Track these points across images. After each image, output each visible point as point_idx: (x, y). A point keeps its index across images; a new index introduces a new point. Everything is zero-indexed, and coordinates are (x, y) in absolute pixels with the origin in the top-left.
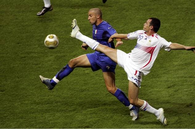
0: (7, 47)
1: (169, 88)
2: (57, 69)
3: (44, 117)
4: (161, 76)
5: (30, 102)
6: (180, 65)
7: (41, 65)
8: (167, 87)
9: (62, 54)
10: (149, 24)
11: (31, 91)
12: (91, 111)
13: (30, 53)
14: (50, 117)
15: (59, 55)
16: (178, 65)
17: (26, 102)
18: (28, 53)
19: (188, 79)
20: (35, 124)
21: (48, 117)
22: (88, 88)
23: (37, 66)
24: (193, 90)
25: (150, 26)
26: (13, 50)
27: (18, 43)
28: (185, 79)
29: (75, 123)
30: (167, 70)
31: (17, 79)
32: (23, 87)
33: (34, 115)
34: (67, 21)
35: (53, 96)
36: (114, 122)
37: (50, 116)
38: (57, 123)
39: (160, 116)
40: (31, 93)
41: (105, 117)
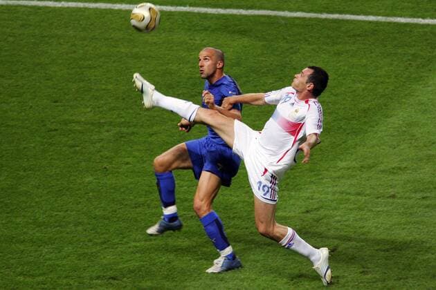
0: (31, 107)
1: (307, 212)
2: (107, 158)
3: (39, 253)
4: (303, 187)
5: (25, 220)
6: (349, 169)
7: (80, 148)
8: (304, 211)
9: (131, 130)
10: (306, 78)
11: (37, 200)
12: (136, 247)
13: (70, 123)
14: (51, 253)
15: (124, 130)
16: (345, 168)
17: (18, 220)
18: (66, 123)
19: (352, 198)
20: (15, 265)
21: (46, 253)
22: (148, 202)
23: (72, 150)
24: (352, 219)
25: (307, 83)
26: (40, 113)
27: (56, 102)
28: (348, 196)
29: (93, 269)
30: (320, 177)
31: (21, 173)
32: (25, 188)
33: (22, 247)
34: (168, 63)
35: (74, 212)
36: (170, 273)
37: (52, 251)
38: (59, 266)
39: (319, 263)
40: (36, 202)
41: (157, 261)
